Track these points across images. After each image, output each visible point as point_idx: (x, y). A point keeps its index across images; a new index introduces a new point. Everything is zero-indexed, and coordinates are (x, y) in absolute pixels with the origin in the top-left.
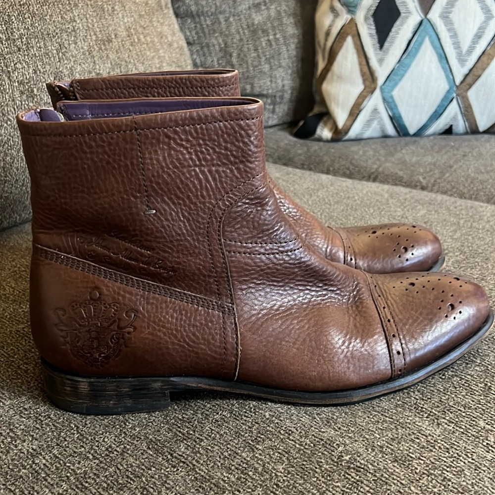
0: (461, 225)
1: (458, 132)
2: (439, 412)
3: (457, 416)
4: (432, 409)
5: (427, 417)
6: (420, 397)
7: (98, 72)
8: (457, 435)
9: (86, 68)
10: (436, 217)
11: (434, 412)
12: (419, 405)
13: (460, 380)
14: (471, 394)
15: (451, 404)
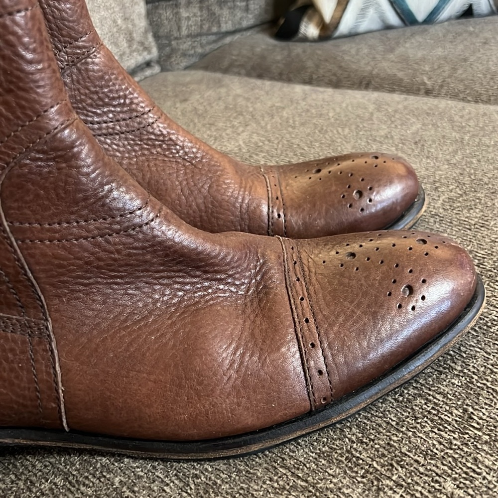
0: (465, 143)
2: (383, 466)
3: (410, 473)
4: (373, 460)
5: (363, 477)
6: (357, 438)
10: (433, 132)
11: (375, 465)
12: (354, 452)
13: (426, 404)
14: (439, 430)
15: (404, 450)
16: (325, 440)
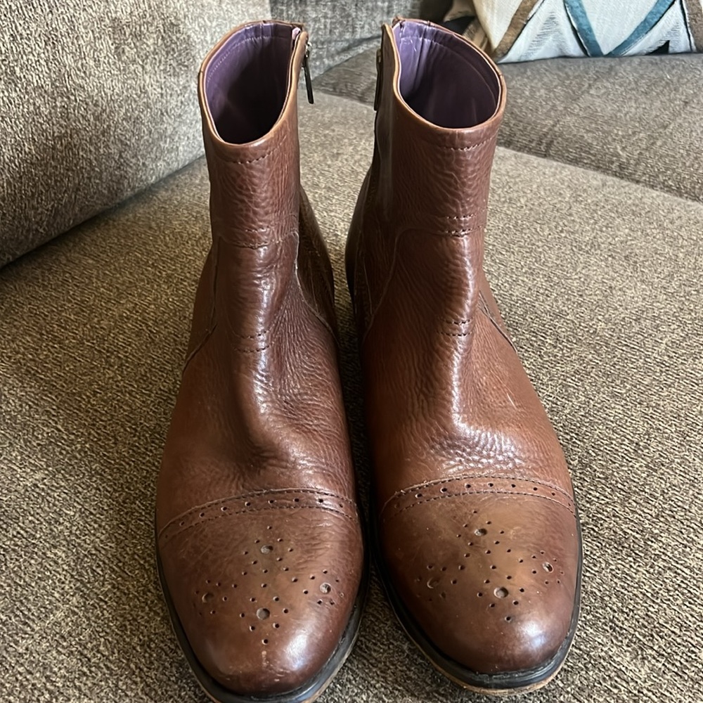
0: (680, 262)
1: (677, 50)
2: (645, 636)
3: (669, 643)
4: (635, 631)
5: (628, 646)
6: (618, 607)
7: (114, 15)
8: (669, 677)
9: (94, 14)
11: (638, 636)
12: (617, 622)
13: (675, 577)
14: (690, 603)
15: (661, 621)
16: (588, 608)
